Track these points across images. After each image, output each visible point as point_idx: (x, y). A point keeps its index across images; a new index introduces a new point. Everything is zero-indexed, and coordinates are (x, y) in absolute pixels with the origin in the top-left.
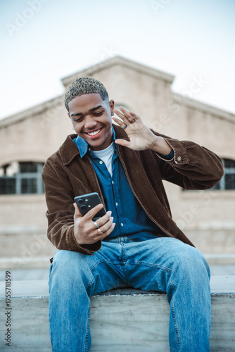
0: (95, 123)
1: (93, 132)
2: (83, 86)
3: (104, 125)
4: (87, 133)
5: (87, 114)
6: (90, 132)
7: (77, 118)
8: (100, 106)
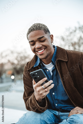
0: (41, 46)
1: (40, 50)
2: (35, 27)
3: (46, 47)
4: (37, 52)
5: (36, 41)
6: (39, 51)
7: (32, 43)
8: (43, 37)
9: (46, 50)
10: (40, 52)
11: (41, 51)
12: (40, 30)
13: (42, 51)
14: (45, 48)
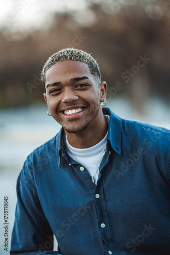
3: (87, 105)
8: (86, 78)
9: (86, 111)
10: (70, 112)
11: (74, 111)
12: (80, 61)
13: (77, 111)
14: (85, 105)
